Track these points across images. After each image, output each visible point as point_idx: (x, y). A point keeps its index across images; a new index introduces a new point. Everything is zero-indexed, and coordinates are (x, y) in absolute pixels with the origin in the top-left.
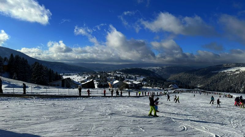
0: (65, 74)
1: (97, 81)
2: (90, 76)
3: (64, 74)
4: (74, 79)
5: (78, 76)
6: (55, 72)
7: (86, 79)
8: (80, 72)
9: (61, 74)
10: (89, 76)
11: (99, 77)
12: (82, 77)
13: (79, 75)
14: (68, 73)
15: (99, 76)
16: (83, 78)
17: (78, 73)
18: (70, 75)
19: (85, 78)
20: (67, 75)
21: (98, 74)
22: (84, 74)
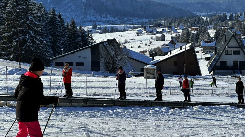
0: (100, 29)
1: (206, 50)
2: (180, 31)
3: (95, 27)
4: (126, 42)
5: (140, 33)
6: (67, 22)
7: (167, 42)
8: (145, 20)
9: (85, 28)
10: (175, 31)
11: (212, 35)
12: (154, 36)
13: (145, 28)
14: (108, 22)
15: (212, 33)
16: (157, 39)
17: (138, 23)
18: (114, 30)
19: (163, 38)
20: (106, 31)
21: (207, 24)
22: (159, 25)
